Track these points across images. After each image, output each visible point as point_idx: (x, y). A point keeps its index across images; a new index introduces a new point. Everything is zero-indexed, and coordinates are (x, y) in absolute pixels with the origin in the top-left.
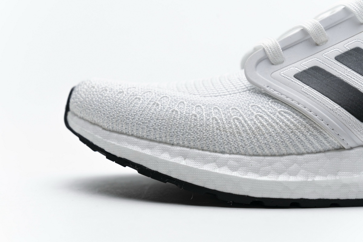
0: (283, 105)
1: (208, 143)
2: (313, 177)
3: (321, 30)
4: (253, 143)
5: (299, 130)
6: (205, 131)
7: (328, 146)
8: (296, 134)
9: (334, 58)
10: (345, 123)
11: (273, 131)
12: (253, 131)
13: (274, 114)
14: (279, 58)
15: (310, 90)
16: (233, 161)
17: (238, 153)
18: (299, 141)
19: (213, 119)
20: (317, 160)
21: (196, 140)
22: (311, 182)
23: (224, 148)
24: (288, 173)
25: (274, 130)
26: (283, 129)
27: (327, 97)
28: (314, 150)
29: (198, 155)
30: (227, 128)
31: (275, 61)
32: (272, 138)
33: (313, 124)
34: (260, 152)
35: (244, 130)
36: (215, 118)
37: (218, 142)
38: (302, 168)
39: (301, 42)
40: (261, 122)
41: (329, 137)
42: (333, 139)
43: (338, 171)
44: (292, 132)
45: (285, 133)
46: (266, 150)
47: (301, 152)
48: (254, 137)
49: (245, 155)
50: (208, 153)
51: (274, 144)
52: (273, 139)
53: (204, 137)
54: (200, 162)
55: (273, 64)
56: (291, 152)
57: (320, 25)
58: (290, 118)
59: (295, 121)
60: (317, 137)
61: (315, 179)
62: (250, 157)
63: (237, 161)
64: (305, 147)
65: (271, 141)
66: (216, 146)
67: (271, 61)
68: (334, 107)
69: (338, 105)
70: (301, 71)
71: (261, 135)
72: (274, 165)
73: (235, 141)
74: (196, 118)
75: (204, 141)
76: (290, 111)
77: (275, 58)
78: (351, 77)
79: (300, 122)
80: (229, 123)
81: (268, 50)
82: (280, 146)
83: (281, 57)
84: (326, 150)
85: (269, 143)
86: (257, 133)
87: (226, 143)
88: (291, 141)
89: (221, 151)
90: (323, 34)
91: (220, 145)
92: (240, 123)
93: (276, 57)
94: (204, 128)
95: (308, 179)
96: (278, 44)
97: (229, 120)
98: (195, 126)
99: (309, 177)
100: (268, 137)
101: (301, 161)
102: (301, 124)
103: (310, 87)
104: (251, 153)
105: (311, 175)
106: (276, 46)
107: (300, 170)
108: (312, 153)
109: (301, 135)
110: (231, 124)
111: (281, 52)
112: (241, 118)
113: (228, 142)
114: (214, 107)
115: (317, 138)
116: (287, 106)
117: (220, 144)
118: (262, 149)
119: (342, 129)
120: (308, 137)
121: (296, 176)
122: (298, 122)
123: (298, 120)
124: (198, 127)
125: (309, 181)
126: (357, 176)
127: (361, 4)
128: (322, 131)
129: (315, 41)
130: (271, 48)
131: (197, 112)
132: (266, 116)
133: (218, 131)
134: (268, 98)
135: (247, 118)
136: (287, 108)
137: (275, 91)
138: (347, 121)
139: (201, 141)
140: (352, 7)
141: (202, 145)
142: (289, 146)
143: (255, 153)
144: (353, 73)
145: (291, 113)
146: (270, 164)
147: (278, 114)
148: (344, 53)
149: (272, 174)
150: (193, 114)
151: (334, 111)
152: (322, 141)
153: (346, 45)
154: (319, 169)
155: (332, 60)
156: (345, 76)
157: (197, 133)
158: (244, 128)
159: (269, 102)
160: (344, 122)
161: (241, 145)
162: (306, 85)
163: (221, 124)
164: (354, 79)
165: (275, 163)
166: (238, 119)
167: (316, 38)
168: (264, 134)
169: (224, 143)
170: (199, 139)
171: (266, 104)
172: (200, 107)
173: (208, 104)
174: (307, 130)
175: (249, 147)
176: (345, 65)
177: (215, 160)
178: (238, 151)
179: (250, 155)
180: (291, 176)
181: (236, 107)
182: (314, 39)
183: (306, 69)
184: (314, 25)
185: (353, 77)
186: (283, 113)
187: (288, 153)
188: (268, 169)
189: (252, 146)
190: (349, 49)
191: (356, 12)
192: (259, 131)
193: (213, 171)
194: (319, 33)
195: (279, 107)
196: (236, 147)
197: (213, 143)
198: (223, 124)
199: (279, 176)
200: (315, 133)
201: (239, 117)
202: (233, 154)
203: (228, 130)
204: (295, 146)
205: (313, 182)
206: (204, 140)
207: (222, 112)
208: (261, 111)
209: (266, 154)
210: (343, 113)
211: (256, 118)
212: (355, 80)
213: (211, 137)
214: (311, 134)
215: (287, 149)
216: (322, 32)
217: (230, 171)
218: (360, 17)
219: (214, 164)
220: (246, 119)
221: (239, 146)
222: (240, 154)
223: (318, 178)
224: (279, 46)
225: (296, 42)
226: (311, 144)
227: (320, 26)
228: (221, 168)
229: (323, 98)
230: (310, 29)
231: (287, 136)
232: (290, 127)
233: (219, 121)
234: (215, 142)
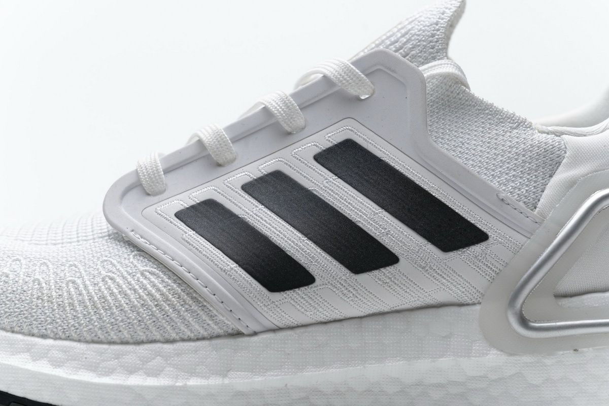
0: (151, 261)
1: (21, 321)
2: (186, 379)
3: (224, 142)
4: (93, 322)
5: (169, 302)
6: (18, 300)
7: (217, 330)
8: (163, 308)
9: (239, 186)
10: (243, 293)
11: (127, 304)
12: (94, 302)
13: (134, 276)
14: (157, 184)
15: (195, 237)
16: (58, 350)
17: (68, 338)
18: (168, 320)
19: (34, 281)
20: (196, 351)
21: (2, 315)
22: (180, 387)
23: (46, 329)
24: (145, 372)
25: (128, 302)
26: (143, 301)
27: (218, 249)
28: (192, 335)
29: (4, 340)
30: (54, 297)
31: (152, 190)
32: (124, 314)
33: (192, 293)
34: (102, 337)
35: (80, 301)
36: (38, 280)
37: (36, 318)
38: (169, 364)
39: (196, 160)
40: (109, 288)
41: (217, 314)
42: (225, 318)
43: (228, 371)
44: (156, 306)
45: (146, 306)
46: (112, 333)
47: (172, 338)
48: (96, 312)
49: (79, 341)
50: (20, 337)
51: (125, 324)
52: (125, 316)
53: (16, 310)
54: (5, 351)
55: (148, 195)
56: (154, 338)
57: (224, 133)
58: (157, 283)
59: (165, 287)
60: (198, 315)
61: (188, 383)
62: (85, 346)
63: (64, 350)
64: (176, 330)
65: (120, 319)
66: (33, 325)
67: (145, 188)
68: (228, 265)
69: (235, 263)
70: (188, 206)
71: (106, 309)
72: (124, 358)
73: (64, 319)
74: (7, 278)
75: (14, 317)
76: (160, 271)
77: (152, 184)
78: (261, 218)
79: (172, 289)
80: (59, 289)
81: (142, 172)
82: (135, 327)
83: (161, 183)
84: (215, 335)
85: (118, 322)
86: (100, 306)
87: (49, 321)
88: (154, 319)
89: (41, 334)
90: (227, 149)
91: (40, 324)
92: (76, 288)
93: (153, 182)
94: (17, 296)
95: (176, 382)
96: (159, 162)
97: (61, 283)
98: (4, 292)
99: (179, 379)
100: (117, 313)
101: (169, 352)
102: (174, 292)
103: (196, 232)
104: (89, 338)
105: (183, 375)
106: (155, 165)
107: (165, 367)
108: (189, 340)
109: (171, 310)
110: (62, 290)
111: (161, 175)
112: (79, 281)
113: (53, 320)
114: (41, 262)
115: (197, 317)
116: (156, 263)
117: (40, 322)
118: (106, 333)
119: (237, 303)
120: (182, 314)
121: (157, 377)
122: (169, 289)
123: (170, 286)
124: (8, 295)
125: (177, 387)
126: (259, 379)
127: (287, 102)
128: (205, 304)
129: (215, 159)
130: (146, 169)
131: (12, 270)
132: (121, 278)
133: (40, 301)
134: (131, 250)
135: (90, 281)
136: (156, 267)
137: (142, 237)
138: (246, 289)
139: (10, 317)
140: (274, 107)
141: (12, 323)
142: (150, 327)
143: (96, 339)
144: (266, 211)
145: (161, 273)
146: (117, 357)
147: (139, 275)
148: (256, 180)
149: (118, 373)
150: (3, 273)
151: (226, 273)
152: (205, 320)
153: (262, 166)
154: (197, 367)
155: (237, 190)
156: (253, 217)
157: (6, 304)
158: (80, 298)
159: (131, 256)
160: (241, 290)
161: (73, 324)
162: (190, 229)
163: (47, 289)
164: (265, 221)
165: (124, 355)
166: (74, 282)
167: (217, 155)
168: (110, 308)
169: (46, 321)
170: (8, 314)
171: (125, 259)
172: (19, 260)
173: (34, 258)
174: (182, 303)
175: (85, 329)
176: (256, 199)
177: (28, 349)
178: (67, 335)
179: (87, 342)
180: (150, 376)
181: (76, 263)
182: (213, 156)
183: (195, 203)
184: (214, 133)
185: (264, 218)
186: (148, 274)
187: (150, 339)
188: (112, 364)
189: (91, 327)
190: (265, 172)
191: (278, 114)
192: (104, 302)
193: (23, 367)
194: (222, 145)
195: (145, 264)
196: (65, 327)
197: (29, 320)
198: (50, 289)
199: (128, 377)
200: (195, 307)
201: (76, 279)
202: (60, 339)
203: (54, 301)
204: (161, 328)
205: (185, 388)
206: (14, 315)
207: (51, 271)
208: (114, 270)
209: (113, 340)
210: (241, 276)
211: (103, 281)
212: (267, 223)
213: (26, 310)
214: (188, 309)
215: (147, 333)
216: (226, 145)
217: (50, 366)
218: (285, 122)
219: (26, 356)
220: (88, 283)
221: (70, 326)
222: (70, 340)
223: (193, 382)
224: (159, 166)
225: (187, 160)
226: (187, 325)
227: (224, 135)
228: (37, 362)
229: (213, 251)
230: (207, 140)
231: (148, 312)
232: (154, 297)
233: (44, 285)
234: (33, 319)
